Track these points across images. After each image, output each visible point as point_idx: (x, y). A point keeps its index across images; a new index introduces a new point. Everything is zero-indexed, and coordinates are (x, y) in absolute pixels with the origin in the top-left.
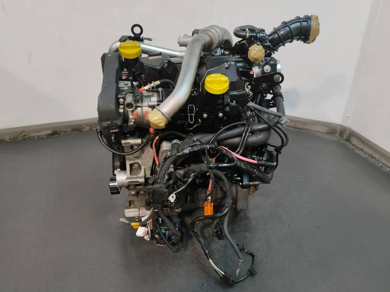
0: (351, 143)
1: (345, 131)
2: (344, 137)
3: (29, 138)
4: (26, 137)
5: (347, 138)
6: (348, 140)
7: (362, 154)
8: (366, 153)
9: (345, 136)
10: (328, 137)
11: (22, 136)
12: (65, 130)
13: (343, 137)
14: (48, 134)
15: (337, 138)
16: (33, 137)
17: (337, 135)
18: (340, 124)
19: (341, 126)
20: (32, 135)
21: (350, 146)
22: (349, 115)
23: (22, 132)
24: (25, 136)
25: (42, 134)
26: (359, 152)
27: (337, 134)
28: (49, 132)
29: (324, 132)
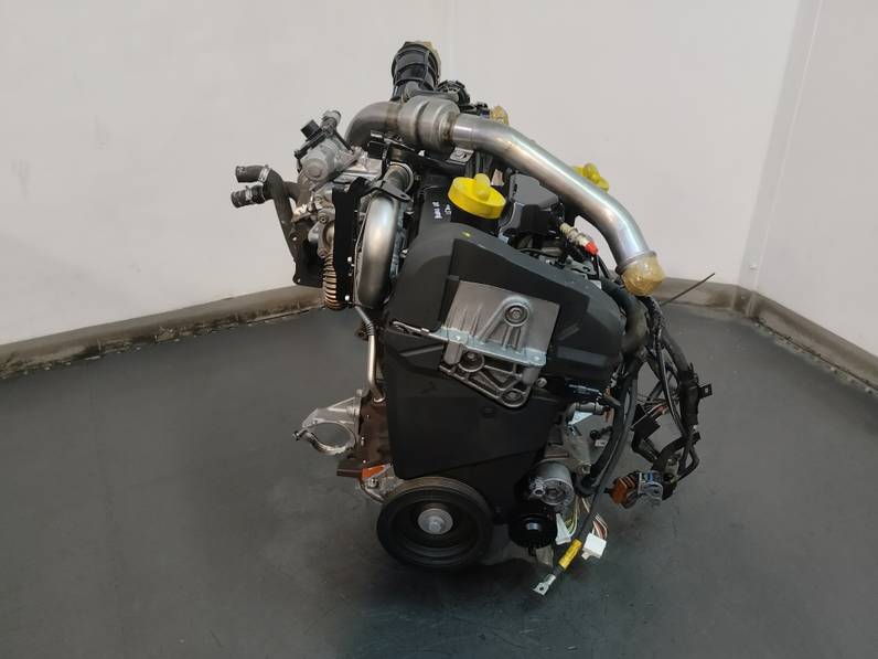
0: (762, 324)
1: (748, 299)
2: (747, 312)
3: (32, 370)
4: (22, 368)
5: (751, 315)
6: (756, 318)
7: (791, 348)
8: (798, 346)
9: (749, 310)
10: (711, 314)
11: (13, 365)
12: (115, 341)
13: (744, 312)
14: (75, 356)
15: (731, 315)
16: (40, 364)
17: (729, 309)
18: (736, 283)
19: (738, 288)
20: (37, 360)
21: (761, 330)
22: (754, 266)
23: (13, 355)
24: (20, 364)
25: (60, 356)
26: (782, 343)
27: (729, 305)
28: (78, 350)
29: (702, 303)
